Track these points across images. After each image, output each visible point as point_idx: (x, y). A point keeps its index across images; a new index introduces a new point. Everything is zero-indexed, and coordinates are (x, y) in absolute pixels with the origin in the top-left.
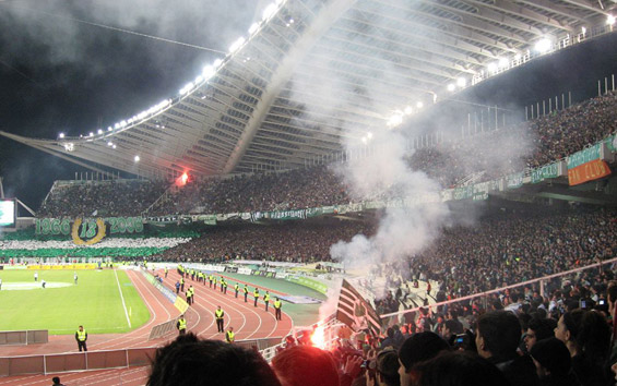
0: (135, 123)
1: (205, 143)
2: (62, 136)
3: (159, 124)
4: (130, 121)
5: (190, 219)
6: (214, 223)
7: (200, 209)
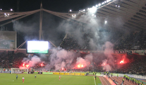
0: (105, 4)
1: (140, 14)
2: (71, 11)
3: (117, 5)
4: (103, 3)
5: (131, 52)
6: (143, 54)
7: (136, 47)
